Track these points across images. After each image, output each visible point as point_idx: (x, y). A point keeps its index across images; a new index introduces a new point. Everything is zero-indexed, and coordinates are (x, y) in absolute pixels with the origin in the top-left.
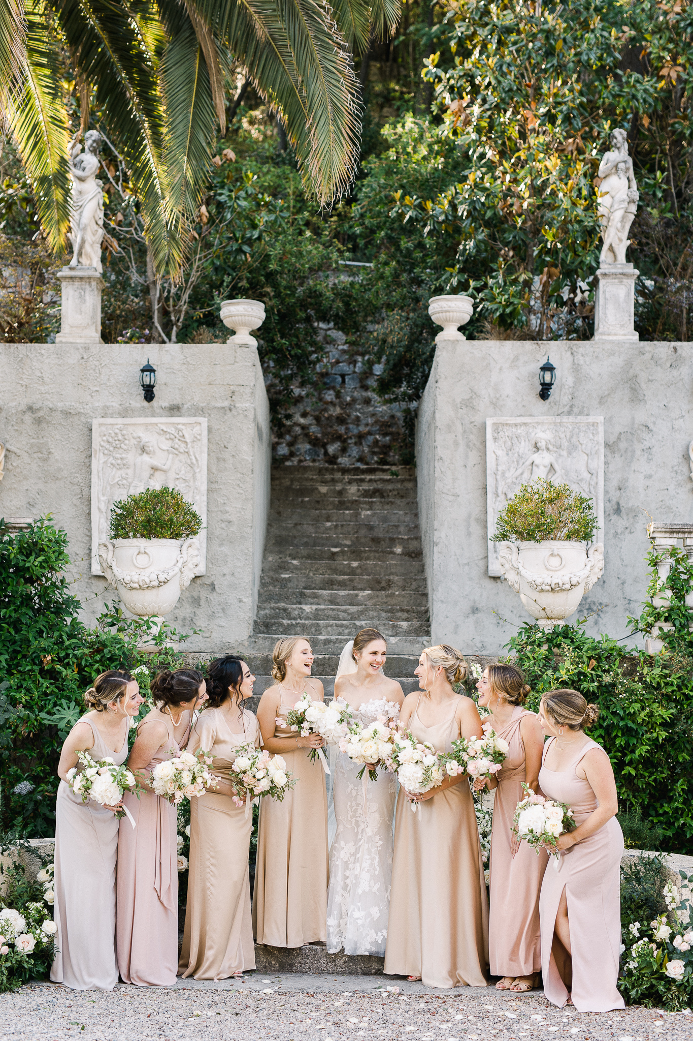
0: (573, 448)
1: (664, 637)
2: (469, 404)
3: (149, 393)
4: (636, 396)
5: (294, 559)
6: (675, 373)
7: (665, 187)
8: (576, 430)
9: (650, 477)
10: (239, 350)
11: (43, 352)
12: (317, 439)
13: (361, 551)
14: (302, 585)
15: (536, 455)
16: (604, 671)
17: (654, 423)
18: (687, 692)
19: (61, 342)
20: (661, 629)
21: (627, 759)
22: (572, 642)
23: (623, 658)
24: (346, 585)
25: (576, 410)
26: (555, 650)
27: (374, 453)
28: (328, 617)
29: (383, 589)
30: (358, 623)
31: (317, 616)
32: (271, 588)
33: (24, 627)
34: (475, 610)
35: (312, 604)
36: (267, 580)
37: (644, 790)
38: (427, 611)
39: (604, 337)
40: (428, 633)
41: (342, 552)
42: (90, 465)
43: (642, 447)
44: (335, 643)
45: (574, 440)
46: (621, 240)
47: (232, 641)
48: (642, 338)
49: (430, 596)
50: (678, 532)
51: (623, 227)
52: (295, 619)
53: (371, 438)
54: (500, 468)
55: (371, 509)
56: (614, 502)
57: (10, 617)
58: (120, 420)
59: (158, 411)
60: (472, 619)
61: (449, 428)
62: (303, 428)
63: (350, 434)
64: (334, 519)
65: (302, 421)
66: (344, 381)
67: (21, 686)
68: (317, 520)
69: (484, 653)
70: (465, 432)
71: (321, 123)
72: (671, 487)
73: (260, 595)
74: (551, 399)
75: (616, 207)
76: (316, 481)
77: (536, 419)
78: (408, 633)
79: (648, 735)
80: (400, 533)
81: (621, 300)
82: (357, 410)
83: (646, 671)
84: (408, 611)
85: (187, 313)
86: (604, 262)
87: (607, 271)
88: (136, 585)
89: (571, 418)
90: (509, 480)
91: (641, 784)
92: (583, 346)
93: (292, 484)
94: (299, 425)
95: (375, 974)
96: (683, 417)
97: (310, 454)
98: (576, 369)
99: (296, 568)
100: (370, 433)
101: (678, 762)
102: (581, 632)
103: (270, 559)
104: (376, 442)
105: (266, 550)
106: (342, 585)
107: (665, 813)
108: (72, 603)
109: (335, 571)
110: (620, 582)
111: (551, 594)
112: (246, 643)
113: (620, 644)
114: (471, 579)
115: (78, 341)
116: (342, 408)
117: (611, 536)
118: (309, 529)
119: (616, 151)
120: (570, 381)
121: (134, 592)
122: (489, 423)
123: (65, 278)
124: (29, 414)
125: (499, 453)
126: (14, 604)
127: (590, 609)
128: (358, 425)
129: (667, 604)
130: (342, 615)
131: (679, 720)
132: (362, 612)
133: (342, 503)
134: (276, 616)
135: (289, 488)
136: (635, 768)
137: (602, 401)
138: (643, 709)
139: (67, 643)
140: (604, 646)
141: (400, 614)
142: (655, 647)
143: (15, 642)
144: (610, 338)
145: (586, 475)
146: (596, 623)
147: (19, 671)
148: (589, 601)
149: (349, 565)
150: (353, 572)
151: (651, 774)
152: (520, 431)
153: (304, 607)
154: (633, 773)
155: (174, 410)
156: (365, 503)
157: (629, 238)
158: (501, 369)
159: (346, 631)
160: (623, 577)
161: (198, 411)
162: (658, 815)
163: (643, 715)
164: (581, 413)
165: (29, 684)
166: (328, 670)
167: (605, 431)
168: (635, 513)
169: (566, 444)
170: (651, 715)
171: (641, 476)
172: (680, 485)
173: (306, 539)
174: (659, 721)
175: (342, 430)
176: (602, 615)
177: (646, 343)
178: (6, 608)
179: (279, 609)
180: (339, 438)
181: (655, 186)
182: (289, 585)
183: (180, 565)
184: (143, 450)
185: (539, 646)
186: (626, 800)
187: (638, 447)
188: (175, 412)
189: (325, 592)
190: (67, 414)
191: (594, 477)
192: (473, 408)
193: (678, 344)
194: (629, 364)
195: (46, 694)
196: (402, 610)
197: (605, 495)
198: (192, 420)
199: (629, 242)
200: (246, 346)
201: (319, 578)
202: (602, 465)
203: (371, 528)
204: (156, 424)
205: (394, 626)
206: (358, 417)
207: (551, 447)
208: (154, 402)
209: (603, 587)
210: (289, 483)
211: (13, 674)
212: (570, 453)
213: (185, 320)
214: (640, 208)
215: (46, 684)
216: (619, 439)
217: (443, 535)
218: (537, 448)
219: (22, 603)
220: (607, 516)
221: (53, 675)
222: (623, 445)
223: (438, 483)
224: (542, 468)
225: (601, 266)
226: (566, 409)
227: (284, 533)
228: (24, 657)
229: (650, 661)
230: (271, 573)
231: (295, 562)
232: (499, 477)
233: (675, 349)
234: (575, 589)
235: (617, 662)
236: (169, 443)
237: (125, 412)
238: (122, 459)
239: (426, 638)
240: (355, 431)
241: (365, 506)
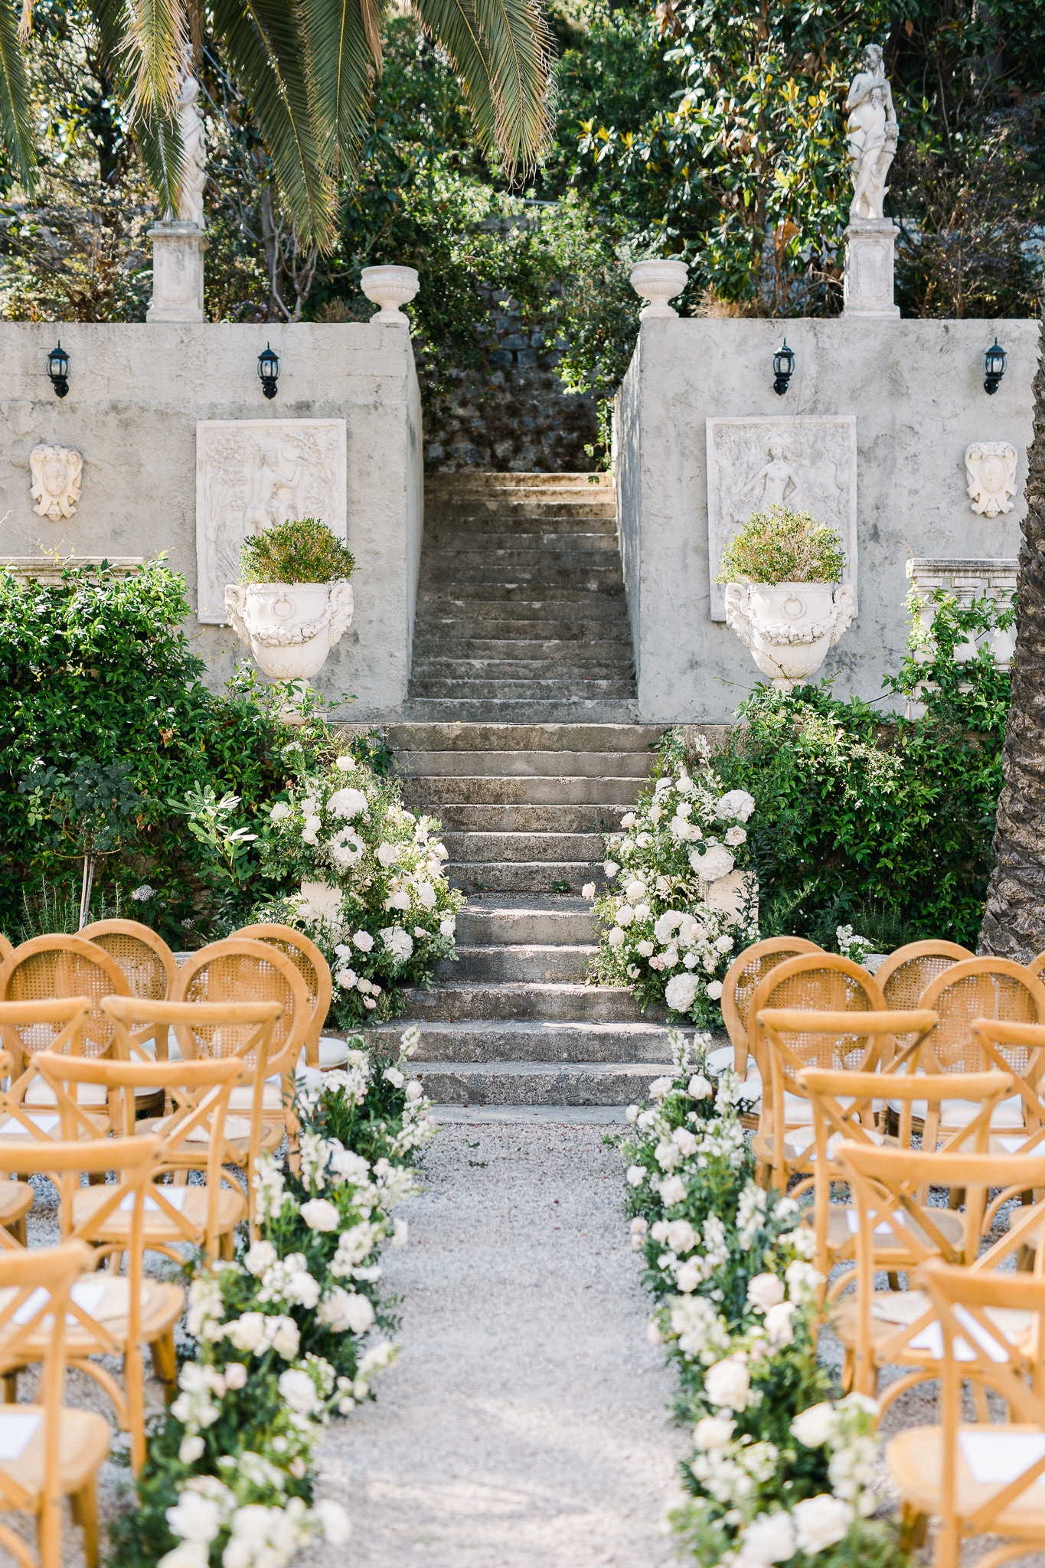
0: (817, 456)
1: (928, 699)
2: (683, 400)
3: (270, 387)
4: (897, 389)
5: (457, 598)
6: (946, 358)
7: (933, 118)
8: (821, 433)
9: (916, 492)
10: (386, 331)
11: (130, 333)
12: (480, 435)
13: (545, 588)
14: (469, 632)
15: (770, 465)
16: (854, 742)
17: (921, 424)
18: (955, 766)
19: (154, 321)
20: (924, 689)
21: (883, 849)
22: (816, 706)
23: (878, 726)
24: (526, 633)
25: (820, 407)
26: (796, 717)
27: (556, 455)
28: (504, 675)
29: (574, 637)
30: (543, 682)
31: (490, 673)
32: (428, 636)
33: (136, 695)
34: (694, 665)
35: (482, 657)
36: (423, 627)
37: (904, 887)
38: (632, 666)
39: (857, 313)
40: (634, 695)
41: (520, 589)
42: (194, 481)
43: (906, 453)
44: (514, 708)
45: (819, 445)
46: (876, 187)
47: (382, 707)
48: (905, 314)
49: (636, 646)
50: (944, 571)
51: (879, 171)
52: (461, 677)
53: (552, 435)
54: (724, 483)
55: (555, 532)
56: (870, 525)
57: (118, 682)
58: (233, 423)
59: (281, 410)
60: (691, 675)
61: (659, 429)
62: (462, 420)
63: (525, 429)
64: (508, 545)
65: (460, 412)
66: (515, 359)
67: (136, 768)
68: (485, 548)
69: (706, 719)
70: (679, 435)
71: (509, 84)
72: (943, 505)
73: (415, 647)
74: (788, 393)
75: (869, 144)
76: (484, 494)
77: (770, 419)
78: (608, 694)
79: (909, 820)
80: (594, 563)
81: (878, 265)
82: (534, 397)
83: (905, 741)
84: (607, 666)
85: (315, 278)
86: (856, 215)
87: (858, 228)
88: (275, 642)
89: (815, 418)
90: (737, 498)
91: (899, 879)
92: (828, 325)
93: (451, 499)
94: (457, 417)
95: (583, 1104)
96: (957, 415)
97: (472, 456)
98: (820, 354)
99: (460, 610)
100: (551, 428)
101: (945, 852)
102: (826, 695)
103: (426, 599)
104: (560, 439)
105: (421, 587)
106: (522, 632)
107: (930, 914)
108: (195, 666)
109: (512, 614)
110: (879, 627)
111: (789, 648)
112: (400, 710)
113: (874, 708)
114: (688, 625)
115: (175, 319)
116: (513, 395)
117: (866, 568)
118: (475, 558)
119: (870, 73)
120: (812, 369)
121: (272, 649)
122: (710, 424)
123: (158, 237)
124: (113, 414)
125: (724, 462)
126: (123, 665)
127: (840, 662)
128: (535, 418)
129: (931, 659)
130: (521, 671)
131: (946, 801)
132: (548, 668)
133: (517, 523)
134: (436, 674)
135: (447, 504)
136: (893, 861)
137: (854, 395)
138: (902, 787)
139: (192, 714)
140: (855, 711)
141: (597, 670)
142: (916, 711)
143: (125, 714)
144: (864, 314)
145: (835, 491)
146: (849, 679)
147: (133, 750)
148: (839, 651)
149: (530, 605)
150: (534, 616)
151: (913, 867)
152: (750, 434)
153: (473, 662)
154: (891, 866)
155: (303, 409)
156: (548, 523)
157: (886, 185)
158: (724, 355)
159: (528, 693)
160: (882, 621)
161: (334, 410)
162: (921, 917)
163: (901, 795)
164: (827, 411)
165: (144, 763)
166: (512, 743)
167: (858, 434)
168: (896, 539)
169: (809, 451)
170: (911, 795)
171: (905, 492)
172: (953, 503)
173: (472, 573)
174: (921, 803)
175: (515, 424)
176: (856, 669)
177: (909, 320)
178: (113, 671)
179: (441, 664)
180: (510, 434)
181: (920, 116)
182: (452, 633)
183: (328, 615)
184: (264, 461)
185: (775, 712)
186: (882, 899)
187: (900, 454)
188: (304, 412)
189: (500, 642)
190: (162, 415)
191: (844, 493)
192: (689, 405)
193: (951, 321)
194: (888, 348)
195: (167, 778)
196: (600, 665)
197: (858, 516)
198: (328, 421)
199: (887, 190)
200: (395, 326)
201: (490, 624)
202: (855, 478)
203: (557, 557)
204: (280, 428)
205: (589, 686)
206: (535, 407)
207: (789, 455)
208: (277, 398)
209: (857, 633)
210: (446, 497)
211: (124, 753)
212: (813, 463)
213: (312, 287)
214: (901, 145)
215: (168, 763)
216: (876, 443)
217: (652, 568)
218: (771, 457)
219: (131, 664)
220: (861, 542)
221: (174, 753)
222: (880, 452)
223: (644, 501)
224: (777, 481)
225: (852, 221)
226: (808, 406)
227: (443, 564)
228: (138, 731)
229: (910, 729)
230: (428, 618)
231: (459, 603)
232: (722, 494)
233: (946, 328)
234: (818, 642)
235: (870, 731)
236: (297, 452)
237: (239, 412)
238: (235, 473)
239: (632, 701)
240: (532, 426)
241: (547, 527)
